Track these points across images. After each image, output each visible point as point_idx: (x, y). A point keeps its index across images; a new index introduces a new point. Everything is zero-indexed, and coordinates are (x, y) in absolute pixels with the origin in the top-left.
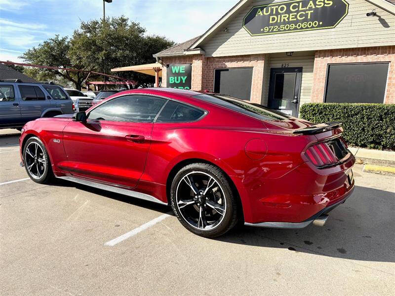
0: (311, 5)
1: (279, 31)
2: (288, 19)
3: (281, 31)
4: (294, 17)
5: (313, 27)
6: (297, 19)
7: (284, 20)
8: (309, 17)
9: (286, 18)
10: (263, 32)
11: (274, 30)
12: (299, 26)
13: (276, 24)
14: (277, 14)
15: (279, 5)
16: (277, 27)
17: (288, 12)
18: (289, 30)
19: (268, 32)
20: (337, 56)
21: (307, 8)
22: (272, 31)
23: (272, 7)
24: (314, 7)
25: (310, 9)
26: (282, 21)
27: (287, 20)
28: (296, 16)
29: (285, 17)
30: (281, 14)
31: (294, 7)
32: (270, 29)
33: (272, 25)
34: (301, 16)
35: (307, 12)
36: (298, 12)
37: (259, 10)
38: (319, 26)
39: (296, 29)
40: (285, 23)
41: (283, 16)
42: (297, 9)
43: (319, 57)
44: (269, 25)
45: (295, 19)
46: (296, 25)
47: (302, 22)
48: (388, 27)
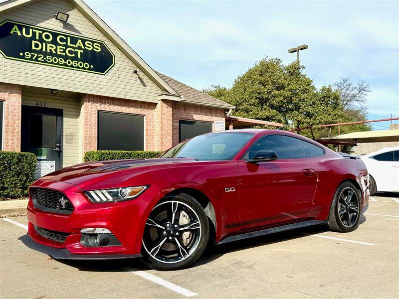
0: (80, 44)
1: (45, 61)
2: (56, 50)
3: (48, 63)
4: (62, 50)
5: (83, 68)
6: (66, 54)
7: (50, 50)
8: (79, 57)
9: (53, 49)
10: (23, 57)
11: (39, 59)
12: (69, 63)
13: (41, 52)
14: (41, 41)
15: (44, 31)
16: (43, 57)
17: (54, 42)
18: (58, 64)
19: (31, 59)
20: (105, 103)
21: (77, 46)
22: (36, 60)
23: (34, 30)
24: (83, 47)
25: (79, 48)
26: (48, 51)
27: (54, 52)
28: (64, 51)
29: (51, 48)
30: (47, 43)
31: (61, 40)
32: (33, 56)
33: (35, 51)
34: (70, 52)
35: (76, 50)
36: (66, 46)
37: (16, 27)
38: (90, 69)
39: (65, 65)
41: (49, 45)
42: (65, 43)
43: (89, 102)
44: (31, 51)
45: (64, 54)
46: (65, 61)
47: (73, 59)
48: (145, 86)
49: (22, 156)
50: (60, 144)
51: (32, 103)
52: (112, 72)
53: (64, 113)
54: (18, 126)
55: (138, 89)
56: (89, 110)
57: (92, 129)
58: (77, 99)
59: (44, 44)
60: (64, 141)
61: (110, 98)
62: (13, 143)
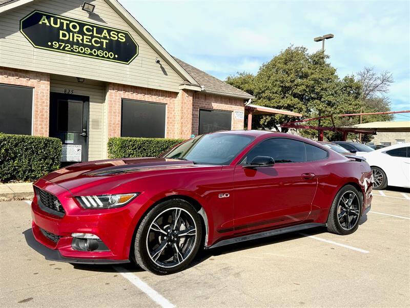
0: (105, 34)
1: (72, 51)
2: (82, 40)
3: (74, 52)
4: (89, 40)
5: (108, 58)
6: (92, 44)
7: (77, 40)
8: (104, 46)
9: (79, 39)
10: (51, 47)
11: (66, 49)
12: (95, 52)
13: (68, 41)
14: (69, 30)
15: (71, 22)
16: (70, 47)
17: (81, 32)
18: (84, 53)
19: (58, 48)
20: (129, 92)
21: (102, 36)
22: (64, 49)
23: (62, 21)
24: (108, 37)
25: (105, 38)
26: (75, 41)
27: (81, 42)
28: (91, 41)
29: (78, 38)
30: (74, 33)
31: (88, 30)
32: (60, 46)
33: (63, 41)
34: (96, 42)
35: (102, 40)
36: (92, 36)
37: (44, 17)
38: (114, 58)
39: (91, 54)
40: (78, 43)
41: (75, 35)
42: (91, 33)
43: (113, 90)
44: (59, 40)
45: (90, 44)
46: (91, 50)
47: (98, 49)
48: (167, 75)
49: (48, 141)
50: (86, 129)
51: (61, 90)
52: (136, 62)
53: (90, 100)
54: (47, 112)
55: (161, 79)
56: (114, 98)
57: (116, 116)
58: (103, 87)
59: (71, 34)
60: (90, 127)
61: (134, 86)
62: (42, 128)
